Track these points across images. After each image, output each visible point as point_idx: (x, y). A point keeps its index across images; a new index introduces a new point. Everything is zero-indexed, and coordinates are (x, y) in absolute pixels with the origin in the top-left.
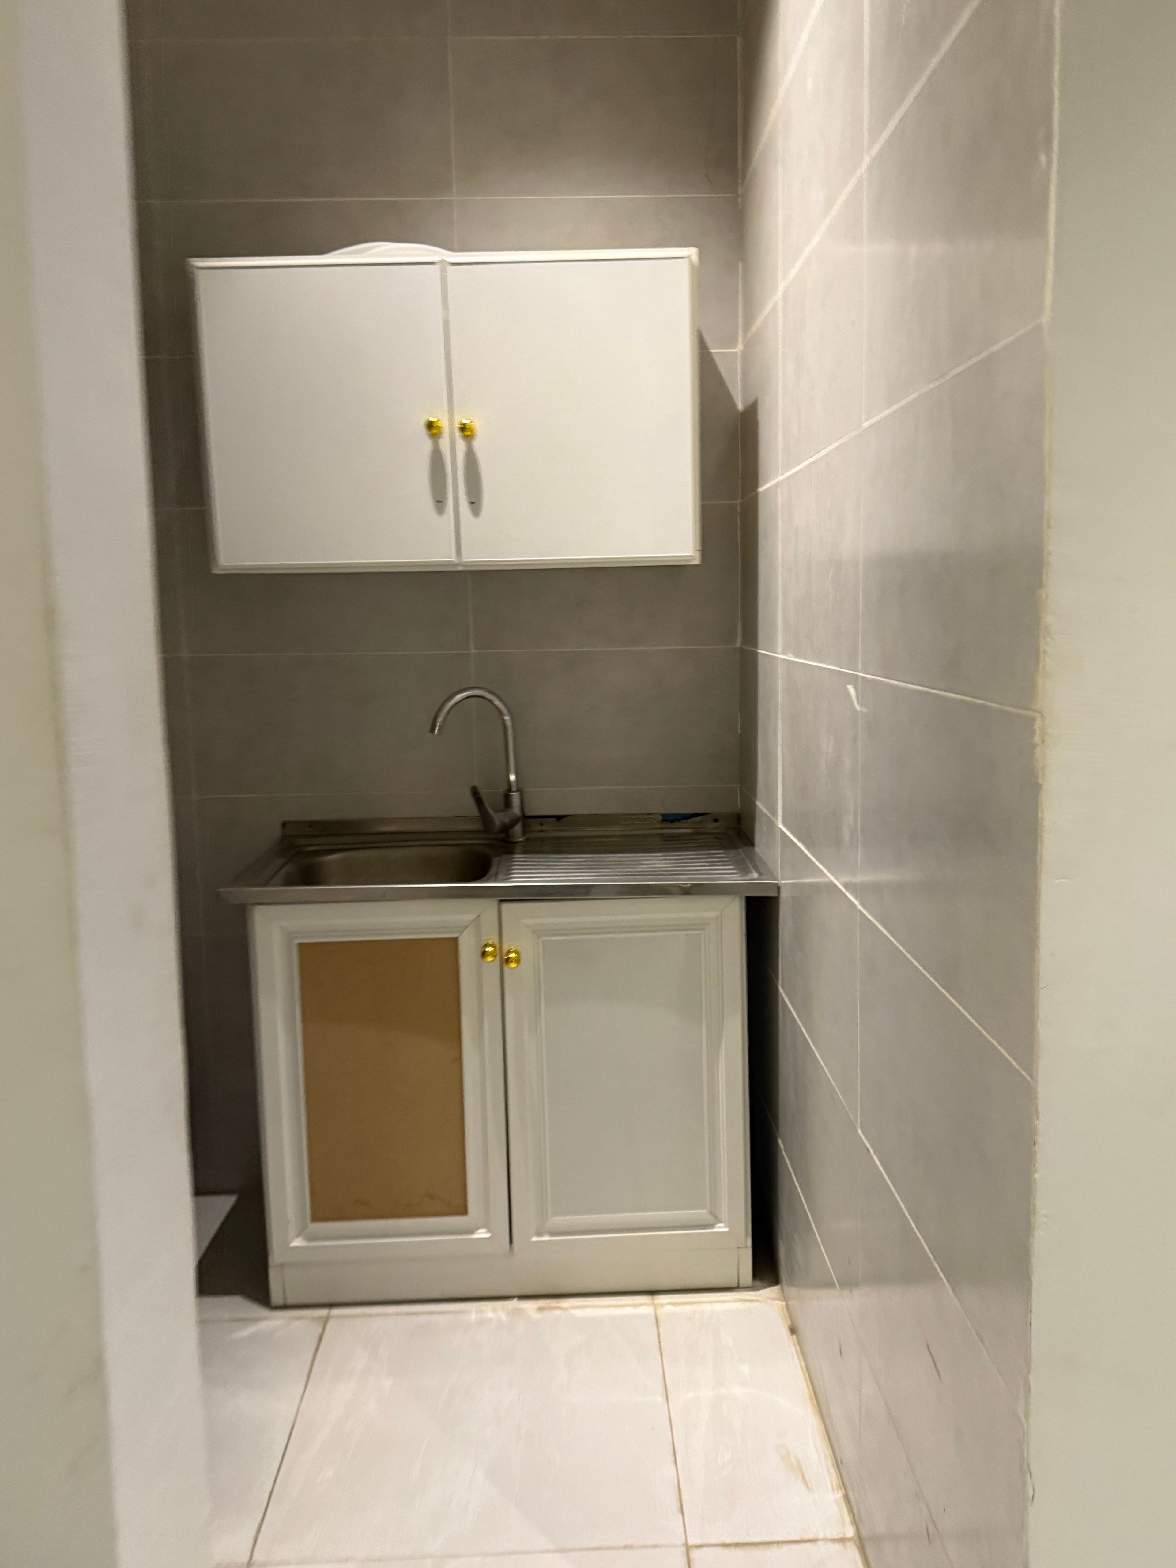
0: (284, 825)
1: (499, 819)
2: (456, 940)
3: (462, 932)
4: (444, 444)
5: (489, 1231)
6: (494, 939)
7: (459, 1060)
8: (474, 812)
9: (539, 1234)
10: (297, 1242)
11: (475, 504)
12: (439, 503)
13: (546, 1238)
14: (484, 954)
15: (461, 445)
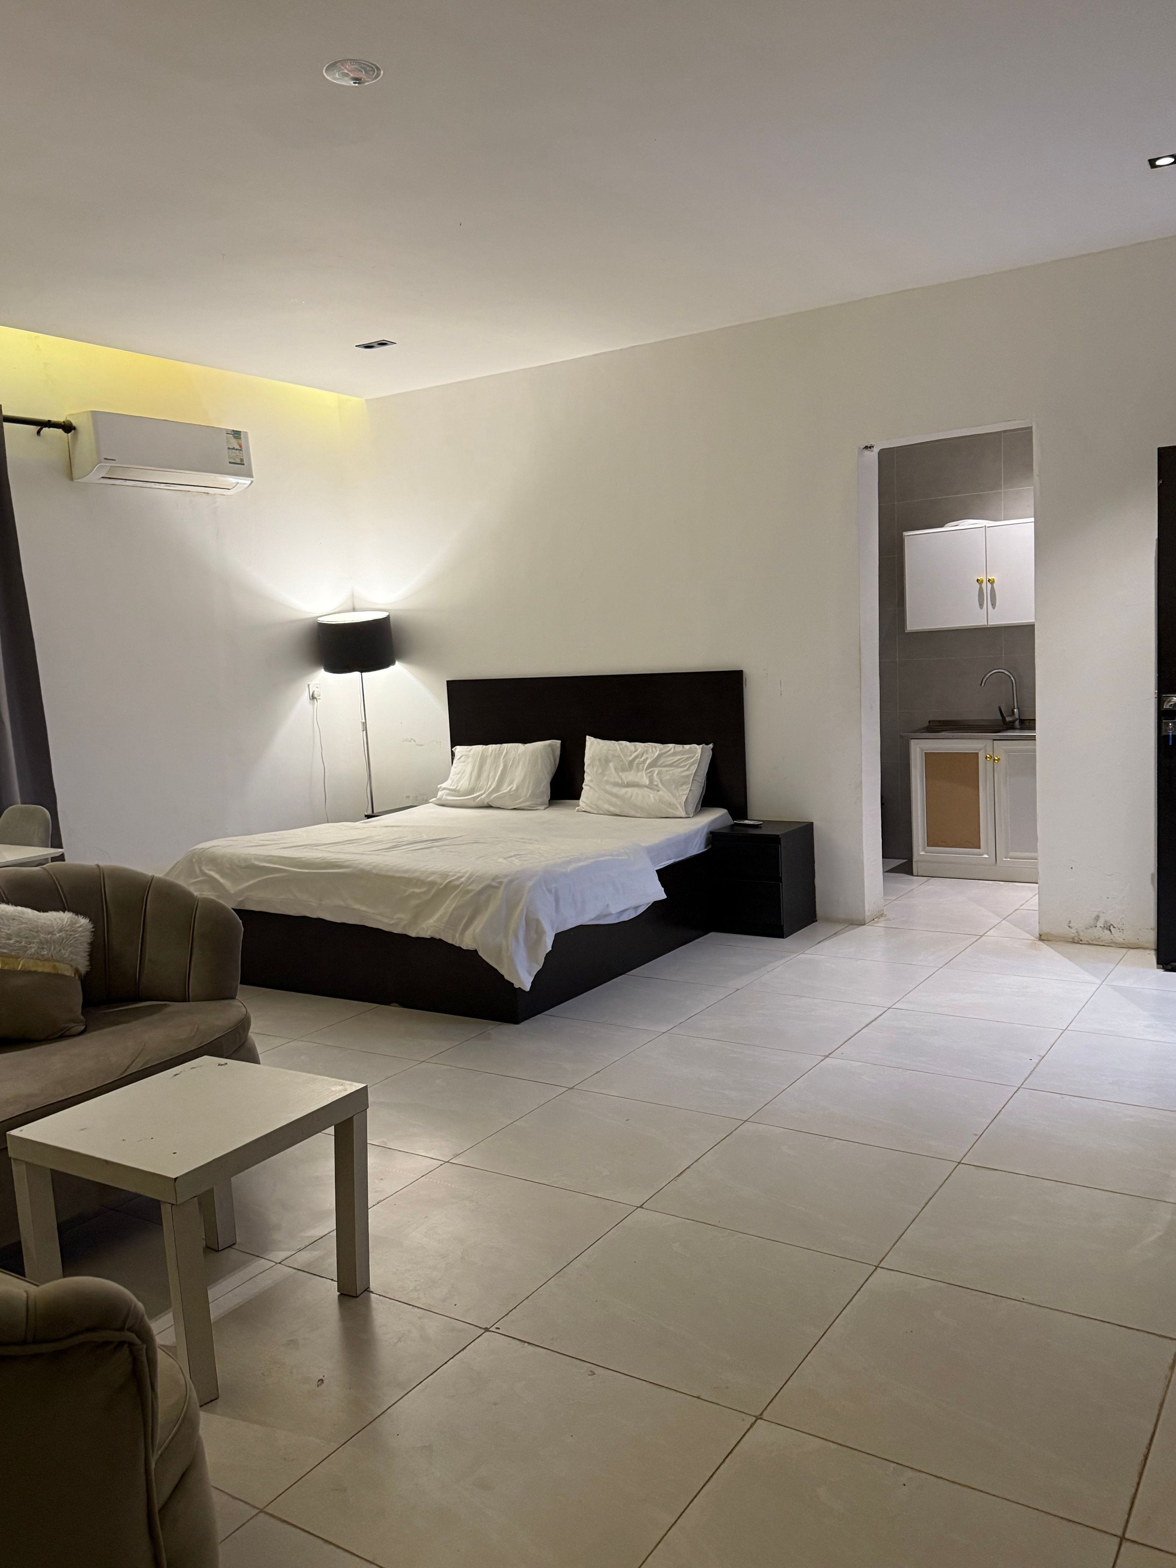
0: (929, 722)
1: (1008, 719)
2: (978, 753)
3: (979, 751)
4: (984, 585)
5: (988, 855)
6: (991, 754)
7: (978, 795)
8: (1000, 718)
9: (1006, 858)
10: (922, 853)
11: (994, 605)
12: (981, 605)
13: (1009, 859)
14: (986, 757)
15: (989, 585)
